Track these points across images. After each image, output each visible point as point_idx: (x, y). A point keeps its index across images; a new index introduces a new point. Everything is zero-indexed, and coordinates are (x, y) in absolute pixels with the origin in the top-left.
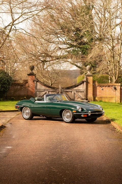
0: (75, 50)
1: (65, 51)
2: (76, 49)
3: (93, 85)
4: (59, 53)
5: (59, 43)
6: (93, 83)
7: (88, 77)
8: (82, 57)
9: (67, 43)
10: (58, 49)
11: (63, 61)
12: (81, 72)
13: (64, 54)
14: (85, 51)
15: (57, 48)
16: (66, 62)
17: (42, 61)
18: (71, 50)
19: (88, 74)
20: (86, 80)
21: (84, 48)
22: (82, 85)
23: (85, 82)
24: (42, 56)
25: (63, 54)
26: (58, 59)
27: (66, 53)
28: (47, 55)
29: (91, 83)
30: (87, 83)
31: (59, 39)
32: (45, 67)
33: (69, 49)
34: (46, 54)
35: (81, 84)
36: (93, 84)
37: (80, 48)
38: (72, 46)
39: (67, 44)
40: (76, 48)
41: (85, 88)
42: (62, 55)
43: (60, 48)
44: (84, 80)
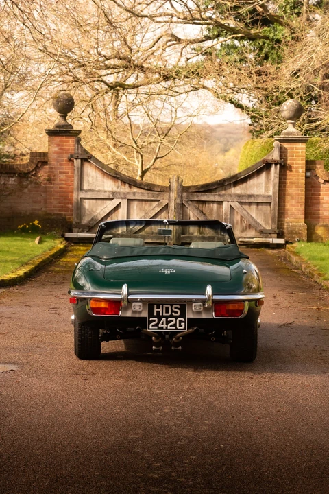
0: (234, 47)
1: (194, 49)
2: (236, 42)
3: (307, 177)
4: (173, 58)
5: (175, 19)
6: (307, 170)
7: (286, 145)
8: (259, 73)
9: (203, 19)
10: (169, 43)
11: (187, 87)
12: (252, 127)
13: (190, 61)
14: (270, 52)
15: (164, 39)
16: (197, 89)
17: (112, 87)
18: (218, 47)
19: (288, 134)
20: (281, 156)
21: (267, 38)
22: (263, 175)
23: (276, 164)
24: (108, 68)
25: (188, 59)
26: (167, 78)
27: (197, 59)
28: (128, 65)
29: (300, 170)
30: (284, 167)
31: (172, 6)
32: (122, 108)
33: (209, 43)
34: (124, 59)
35: (258, 172)
36: (309, 174)
37: (252, 39)
38: (222, 30)
39: (203, 21)
40: (237, 38)
41: (274, 187)
42: (182, 63)
43: (178, 40)
44: (270, 158)
